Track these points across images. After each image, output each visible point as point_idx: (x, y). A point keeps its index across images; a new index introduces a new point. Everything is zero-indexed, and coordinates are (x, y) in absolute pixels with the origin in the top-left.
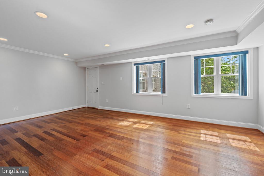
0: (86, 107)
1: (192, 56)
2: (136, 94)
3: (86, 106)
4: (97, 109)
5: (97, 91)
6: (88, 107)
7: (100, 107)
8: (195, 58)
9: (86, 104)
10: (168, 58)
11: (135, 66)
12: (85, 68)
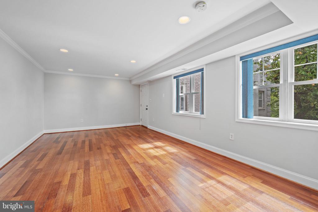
0: (140, 125)
1: (236, 57)
2: (176, 114)
3: (140, 124)
4: (146, 128)
5: (147, 109)
6: (142, 126)
7: (149, 127)
8: (241, 58)
9: (140, 122)
10: (206, 65)
11: (175, 79)
12: (140, 85)
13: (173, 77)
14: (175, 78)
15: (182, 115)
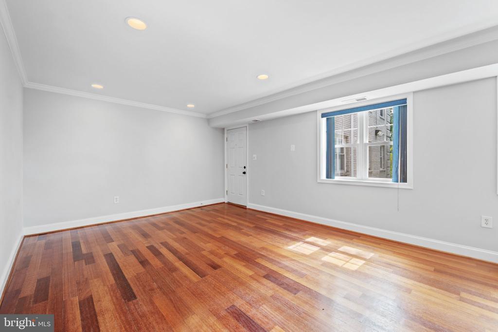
0: (224, 203)
2: (326, 182)
3: (226, 200)
4: (244, 208)
5: (244, 173)
6: (229, 203)
7: (250, 205)
9: (224, 197)
10: (414, 92)
11: (325, 119)
12: (223, 129)
13: (319, 115)
14: (323, 115)
15: (340, 184)
